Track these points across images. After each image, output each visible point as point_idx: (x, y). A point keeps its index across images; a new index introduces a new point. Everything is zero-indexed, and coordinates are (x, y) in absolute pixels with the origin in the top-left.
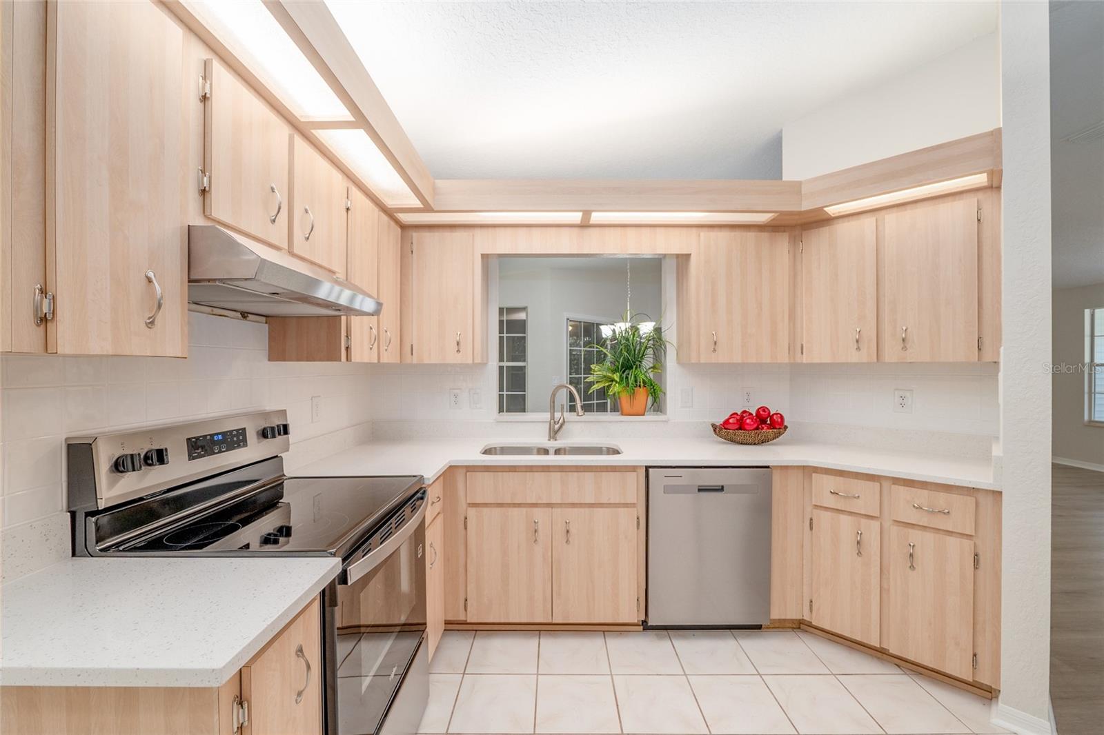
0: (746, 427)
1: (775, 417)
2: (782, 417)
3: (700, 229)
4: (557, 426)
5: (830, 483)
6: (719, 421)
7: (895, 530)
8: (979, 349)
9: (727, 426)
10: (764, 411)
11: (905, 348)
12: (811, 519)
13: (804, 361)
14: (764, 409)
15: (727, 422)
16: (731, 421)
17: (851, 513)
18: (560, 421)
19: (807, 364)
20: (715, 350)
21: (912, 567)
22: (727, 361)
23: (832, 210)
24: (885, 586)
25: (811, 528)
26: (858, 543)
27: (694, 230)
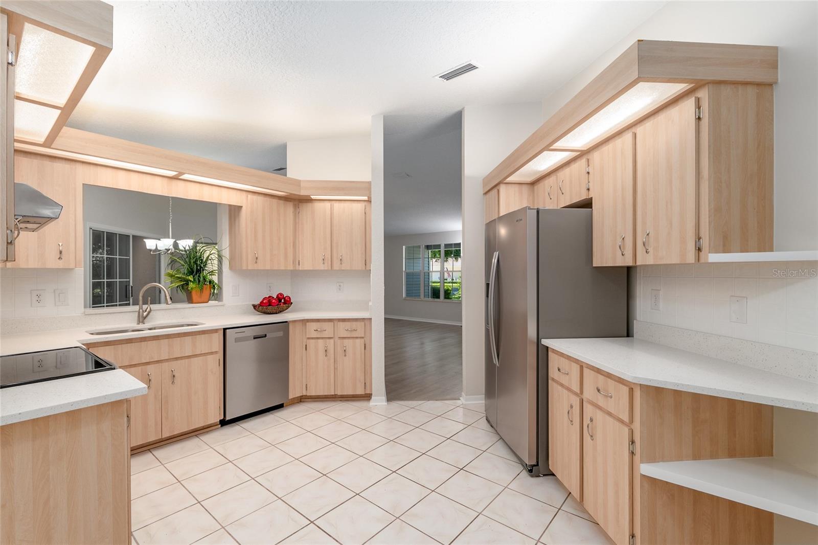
0: (273, 304)
1: (286, 298)
2: (290, 298)
3: (248, 193)
4: (145, 314)
5: (314, 326)
6: (257, 302)
7: (339, 342)
8: (365, 265)
9: (262, 305)
10: (281, 295)
11: (341, 264)
12: (306, 345)
13: (300, 269)
14: (281, 294)
15: (262, 302)
16: (264, 302)
17: (322, 338)
18: (148, 310)
19: (301, 270)
20: (256, 262)
21: (345, 355)
22: (262, 268)
23: (313, 197)
24: (336, 367)
25: (306, 349)
26: (326, 351)
27: (244, 193)
